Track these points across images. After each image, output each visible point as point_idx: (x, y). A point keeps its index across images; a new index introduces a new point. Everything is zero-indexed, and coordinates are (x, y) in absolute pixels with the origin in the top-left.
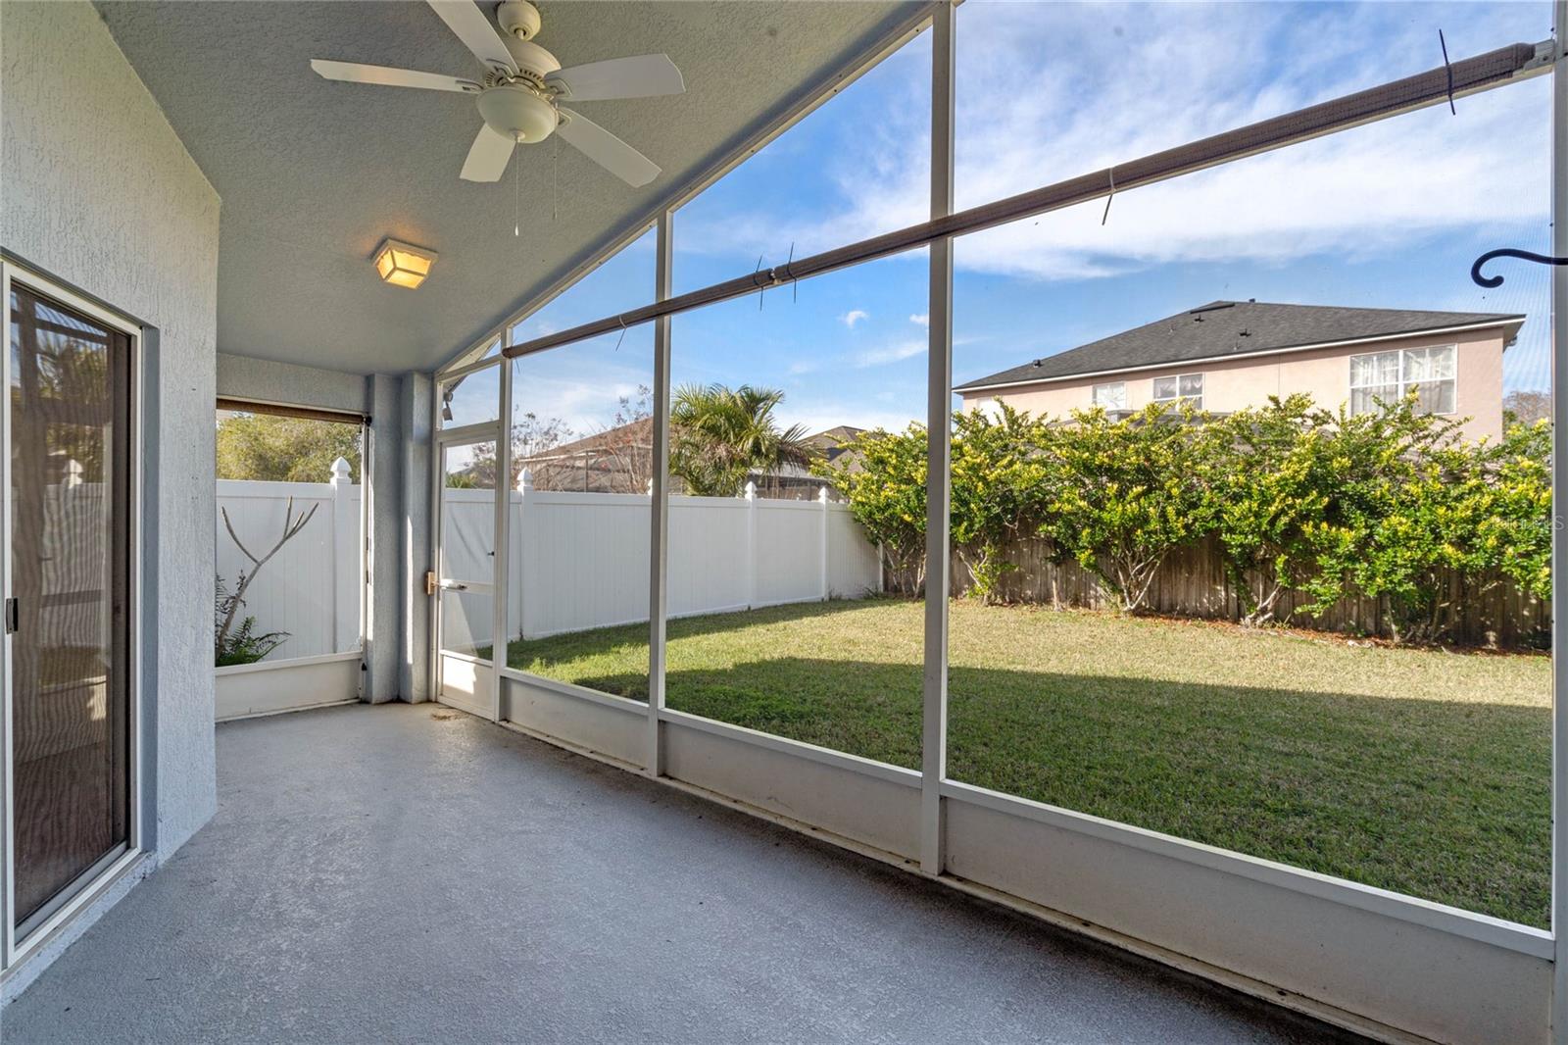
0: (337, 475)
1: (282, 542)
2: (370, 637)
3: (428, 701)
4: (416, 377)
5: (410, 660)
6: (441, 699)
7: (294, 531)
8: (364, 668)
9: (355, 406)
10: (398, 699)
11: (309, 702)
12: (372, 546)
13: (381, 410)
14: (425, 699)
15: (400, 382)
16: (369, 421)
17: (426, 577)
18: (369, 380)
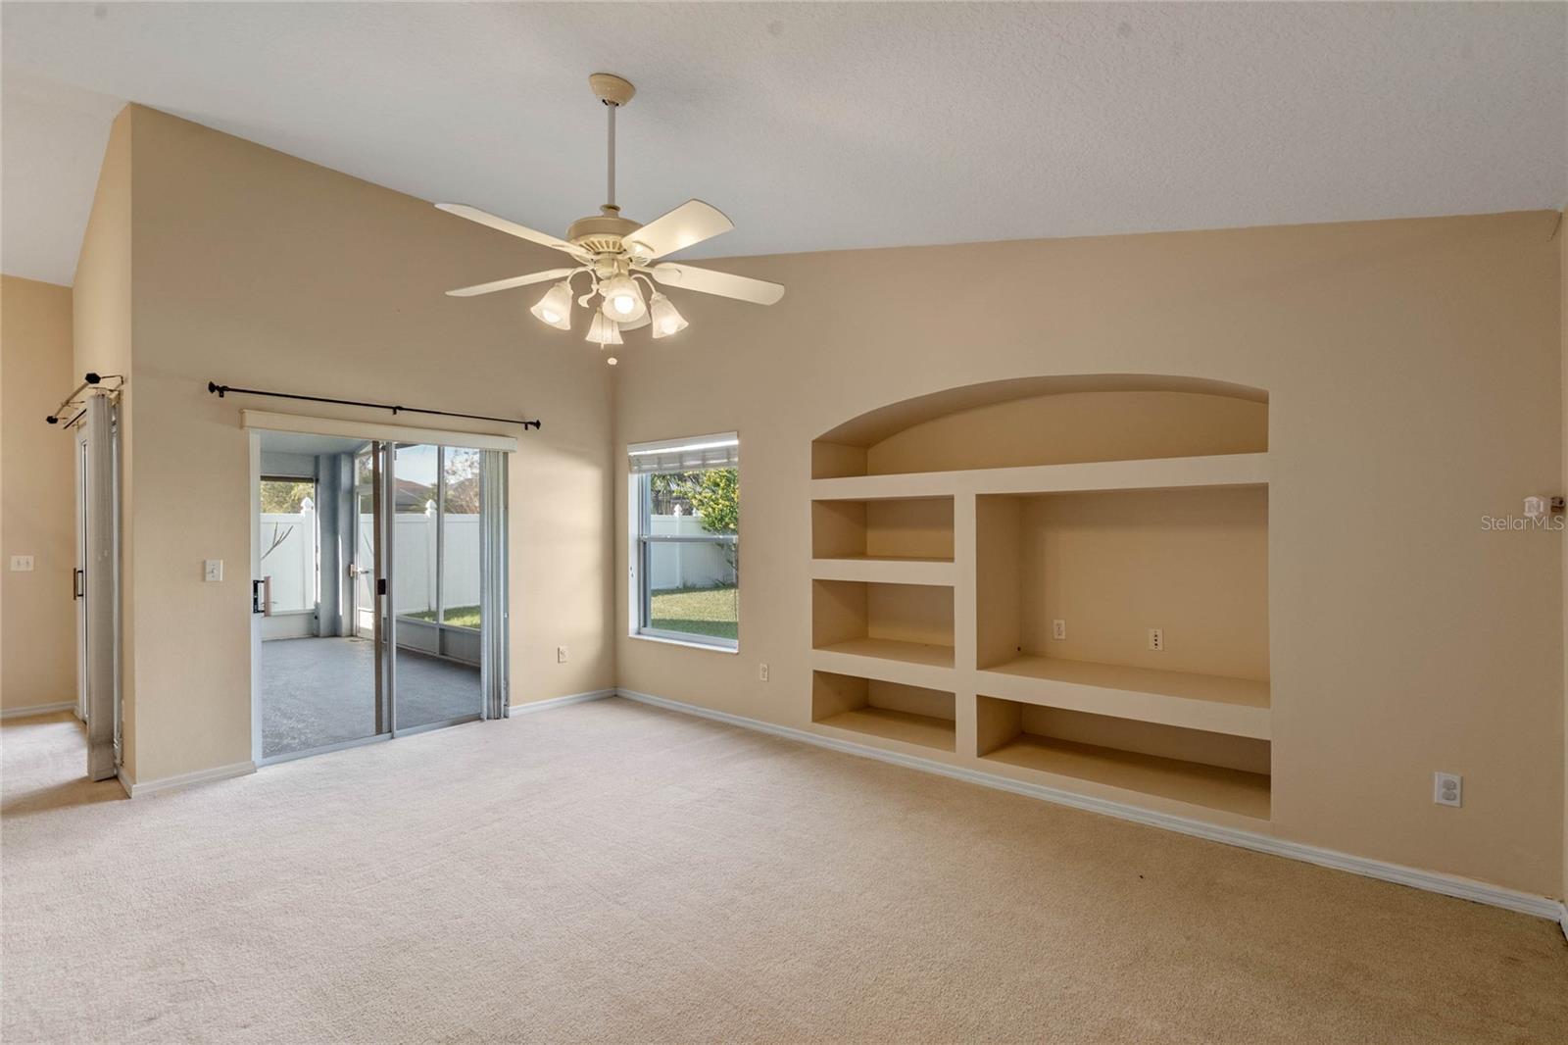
0: (305, 509)
1: (272, 549)
2: (319, 601)
3: (352, 636)
4: (343, 457)
5: (341, 614)
6: (359, 635)
7: (278, 542)
8: (316, 618)
9: (309, 473)
10: (335, 633)
11: (285, 635)
12: (319, 550)
13: (323, 476)
14: (349, 633)
15: (334, 460)
16: (317, 481)
17: (349, 567)
18: (317, 458)
